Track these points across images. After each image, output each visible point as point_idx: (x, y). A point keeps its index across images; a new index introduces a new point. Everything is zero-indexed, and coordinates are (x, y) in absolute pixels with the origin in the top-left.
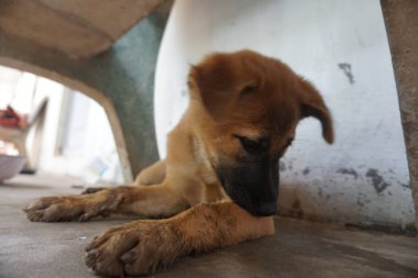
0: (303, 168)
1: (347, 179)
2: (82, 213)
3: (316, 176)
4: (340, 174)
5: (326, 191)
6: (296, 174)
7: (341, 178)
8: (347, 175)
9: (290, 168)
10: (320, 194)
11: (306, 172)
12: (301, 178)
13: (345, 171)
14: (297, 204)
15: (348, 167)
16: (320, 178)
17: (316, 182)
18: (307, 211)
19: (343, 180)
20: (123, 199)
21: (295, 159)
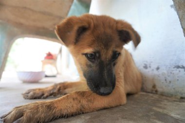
0: (156, 67)
1: (180, 71)
2: (43, 95)
3: (164, 70)
4: (176, 69)
5: (169, 79)
6: (153, 70)
7: (176, 71)
8: (180, 69)
9: (150, 67)
10: (166, 80)
11: (158, 69)
12: (156, 72)
13: (178, 67)
14: (154, 86)
15: (180, 64)
16: (165, 72)
17: (163, 74)
18: (160, 90)
19: (178, 72)
20: (60, 87)
21: (152, 62)
